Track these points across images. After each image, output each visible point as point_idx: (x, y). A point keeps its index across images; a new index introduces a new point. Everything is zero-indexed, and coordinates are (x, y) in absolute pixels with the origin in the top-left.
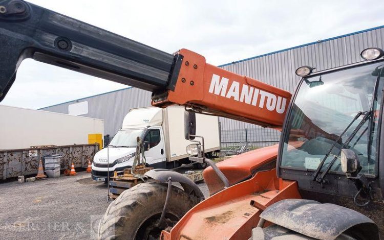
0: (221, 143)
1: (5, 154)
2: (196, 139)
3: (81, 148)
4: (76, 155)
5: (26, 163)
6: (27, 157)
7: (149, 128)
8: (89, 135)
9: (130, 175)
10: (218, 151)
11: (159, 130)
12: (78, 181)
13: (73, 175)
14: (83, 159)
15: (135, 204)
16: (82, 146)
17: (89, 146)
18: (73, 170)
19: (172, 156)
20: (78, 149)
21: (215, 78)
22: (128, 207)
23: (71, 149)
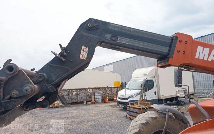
0: (194, 89)
1: (79, 90)
2: (183, 87)
3: (111, 89)
4: (109, 92)
5: (87, 95)
6: (87, 92)
7: (147, 79)
8: (114, 82)
9: (138, 105)
10: (193, 94)
11: (153, 80)
12: (110, 106)
13: (107, 103)
14: (112, 94)
15: (147, 123)
16: (111, 88)
17: (115, 88)
18: (107, 100)
19: (161, 96)
20: (110, 89)
21: (200, 48)
22: (143, 124)
23: (106, 89)
